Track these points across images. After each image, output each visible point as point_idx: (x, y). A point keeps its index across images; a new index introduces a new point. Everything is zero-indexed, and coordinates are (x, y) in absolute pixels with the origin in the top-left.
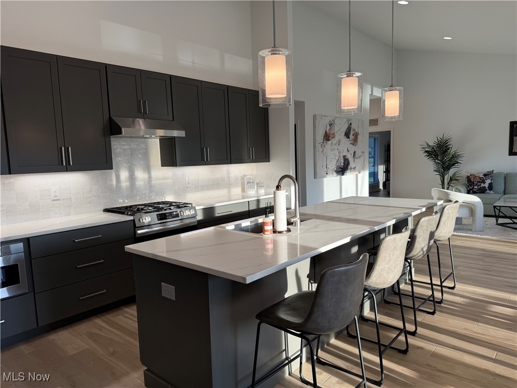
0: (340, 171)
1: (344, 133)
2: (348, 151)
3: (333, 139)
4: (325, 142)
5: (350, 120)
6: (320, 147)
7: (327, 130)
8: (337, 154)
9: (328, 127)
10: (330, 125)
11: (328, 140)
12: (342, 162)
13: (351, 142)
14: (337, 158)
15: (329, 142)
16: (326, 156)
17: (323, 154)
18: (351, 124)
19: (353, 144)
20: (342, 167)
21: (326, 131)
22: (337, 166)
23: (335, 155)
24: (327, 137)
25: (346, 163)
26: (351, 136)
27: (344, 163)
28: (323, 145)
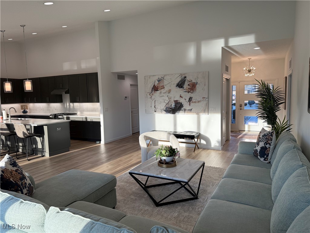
0: (171, 111)
1: (175, 85)
2: (181, 97)
3: (162, 90)
4: (153, 92)
5: (184, 74)
6: (148, 95)
7: (156, 85)
8: (167, 99)
9: (157, 82)
10: (159, 81)
11: (157, 90)
12: (173, 105)
13: (185, 90)
14: (167, 102)
15: (158, 92)
16: (154, 101)
17: (152, 99)
18: (185, 77)
19: (188, 92)
20: (173, 108)
21: (154, 86)
22: (167, 107)
23: (164, 100)
24: (155, 89)
25: (178, 106)
26: (186, 86)
27: (175, 105)
28: (151, 94)
